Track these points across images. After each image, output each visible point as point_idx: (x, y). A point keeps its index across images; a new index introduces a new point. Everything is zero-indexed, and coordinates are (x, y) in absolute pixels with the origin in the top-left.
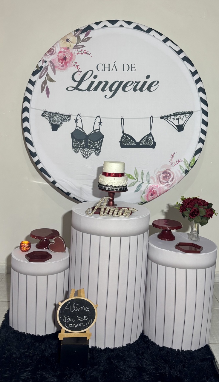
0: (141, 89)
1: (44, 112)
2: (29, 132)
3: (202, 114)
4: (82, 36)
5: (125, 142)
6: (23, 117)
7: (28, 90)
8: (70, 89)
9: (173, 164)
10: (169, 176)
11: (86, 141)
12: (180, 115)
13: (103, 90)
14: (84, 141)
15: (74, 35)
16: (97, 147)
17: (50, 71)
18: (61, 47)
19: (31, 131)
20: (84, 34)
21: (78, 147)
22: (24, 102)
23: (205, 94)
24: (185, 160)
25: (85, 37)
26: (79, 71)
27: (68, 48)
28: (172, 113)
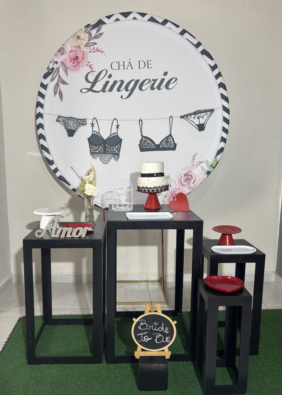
0: (159, 88)
1: (58, 117)
2: (45, 139)
3: (224, 112)
4: (94, 32)
5: (145, 145)
6: (37, 124)
7: (41, 95)
8: (84, 91)
9: (195, 165)
10: (191, 178)
11: (104, 146)
12: (200, 114)
13: (119, 90)
14: (102, 146)
15: (85, 32)
16: (116, 152)
17: (62, 72)
18: (72, 45)
19: (47, 138)
20: (95, 30)
21: (96, 153)
22: (37, 107)
23: (225, 89)
24: (206, 160)
25: (96, 33)
26: (92, 71)
27: (80, 46)
28: (192, 111)
